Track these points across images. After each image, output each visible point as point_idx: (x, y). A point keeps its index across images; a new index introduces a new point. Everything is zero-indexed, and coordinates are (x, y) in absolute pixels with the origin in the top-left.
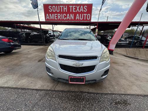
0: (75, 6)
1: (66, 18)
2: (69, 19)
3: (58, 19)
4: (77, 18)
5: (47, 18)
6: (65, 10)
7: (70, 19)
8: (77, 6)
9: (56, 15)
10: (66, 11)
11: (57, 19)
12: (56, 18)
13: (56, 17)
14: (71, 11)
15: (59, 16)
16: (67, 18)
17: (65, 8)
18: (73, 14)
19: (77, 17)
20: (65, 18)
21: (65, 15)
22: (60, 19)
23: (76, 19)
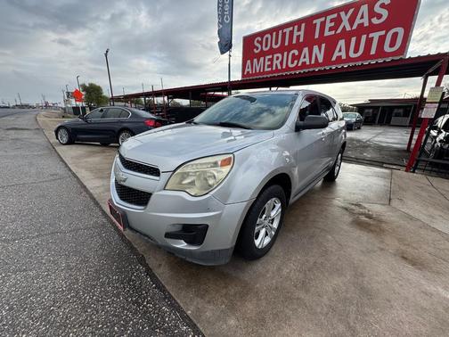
0: (335, 16)
1: (296, 62)
2: (308, 63)
3: (274, 68)
4: (336, 54)
5: (247, 70)
6: (298, 37)
7: (310, 61)
8: (342, 14)
9: (269, 60)
10: (301, 40)
11: (270, 69)
12: (269, 66)
13: (269, 63)
14: (317, 36)
15: (278, 58)
16: (302, 60)
17: (299, 30)
18: (323, 45)
19: (338, 49)
20: (292, 63)
21: (294, 54)
22: (279, 67)
23: (334, 59)
